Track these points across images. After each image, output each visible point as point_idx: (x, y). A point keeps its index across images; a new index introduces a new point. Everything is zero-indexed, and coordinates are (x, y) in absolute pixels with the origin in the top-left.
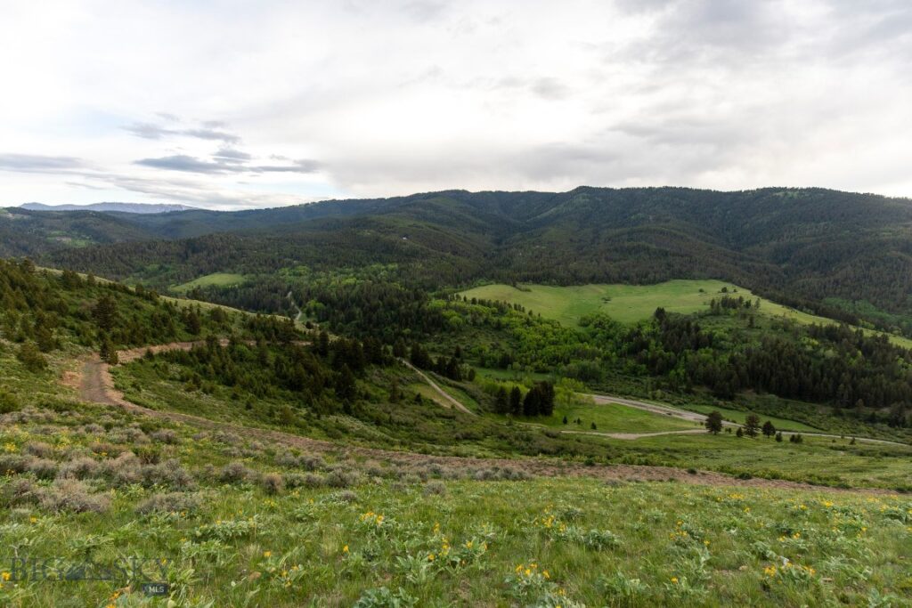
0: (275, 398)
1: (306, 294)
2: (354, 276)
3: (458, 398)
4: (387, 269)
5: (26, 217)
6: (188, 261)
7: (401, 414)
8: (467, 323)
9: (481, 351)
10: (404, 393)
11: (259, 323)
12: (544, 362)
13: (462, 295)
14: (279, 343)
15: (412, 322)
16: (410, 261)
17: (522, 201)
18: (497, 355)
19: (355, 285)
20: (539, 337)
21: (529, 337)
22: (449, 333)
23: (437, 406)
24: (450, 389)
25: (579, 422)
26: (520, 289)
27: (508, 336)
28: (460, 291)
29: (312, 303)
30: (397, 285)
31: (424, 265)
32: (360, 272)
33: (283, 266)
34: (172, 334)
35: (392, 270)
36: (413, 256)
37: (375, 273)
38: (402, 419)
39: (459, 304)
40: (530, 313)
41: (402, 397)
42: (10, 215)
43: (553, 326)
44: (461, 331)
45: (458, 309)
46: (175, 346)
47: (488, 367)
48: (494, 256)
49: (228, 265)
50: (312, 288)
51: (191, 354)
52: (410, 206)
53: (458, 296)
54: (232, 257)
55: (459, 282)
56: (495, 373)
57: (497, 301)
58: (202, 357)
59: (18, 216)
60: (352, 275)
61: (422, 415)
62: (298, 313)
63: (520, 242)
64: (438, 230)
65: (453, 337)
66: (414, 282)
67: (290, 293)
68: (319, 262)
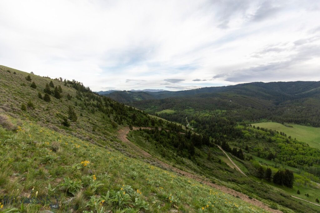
0: (168, 148)
1: (191, 118)
2: (209, 113)
3: (239, 166)
4: (221, 112)
5: (131, 93)
6: (161, 105)
7: (209, 165)
8: (253, 136)
9: (258, 150)
10: (214, 157)
11: (171, 125)
12: (295, 162)
13: (253, 125)
14: (175, 132)
15: (228, 133)
16: (232, 110)
17: (293, 86)
18: (267, 153)
19: (208, 116)
20: (293, 149)
21: (287, 148)
22: (244, 140)
23: (228, 166)
24: (236, 161)
25: (308, 196)
26: (286, 126)
27: (275, 146)
28: (252, 123)
29: (193, 121)
30: (225, 118)
31: (237, 111)
32: (211, 112)
33: (186, 108)
34: (148, 125)
35: (224, 112)
36: (233, 108)
37: (217, 113)
38: (209, 166)
39: (250, 128)
40: (290, 137)
41: (213, 159)
42: (128, 93)
43: (303, 146)
44: (250, 140)
45: (249, 130)
46: (147, 128)
47: (262, 158)
48: (273, 110)
49: (170, 107)
50: (194, 116)
51: (150, 131)
52: (235, 89)
53: (251, 126)
54: (172, 105)
55: (253, 119)
56: (264, 161)
57: (271, 130)
58: (153, 132)
59: (129, 93)
60: (208, 113)
61: (219, 167)
62: (188, 124)
63: (290, 104)
64: (246, 98)
65: (245, 141)
66: (232, 118)
67: (187, 117)
68: (197, 108)
